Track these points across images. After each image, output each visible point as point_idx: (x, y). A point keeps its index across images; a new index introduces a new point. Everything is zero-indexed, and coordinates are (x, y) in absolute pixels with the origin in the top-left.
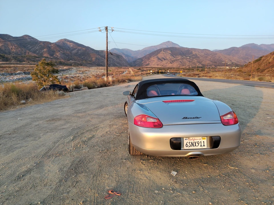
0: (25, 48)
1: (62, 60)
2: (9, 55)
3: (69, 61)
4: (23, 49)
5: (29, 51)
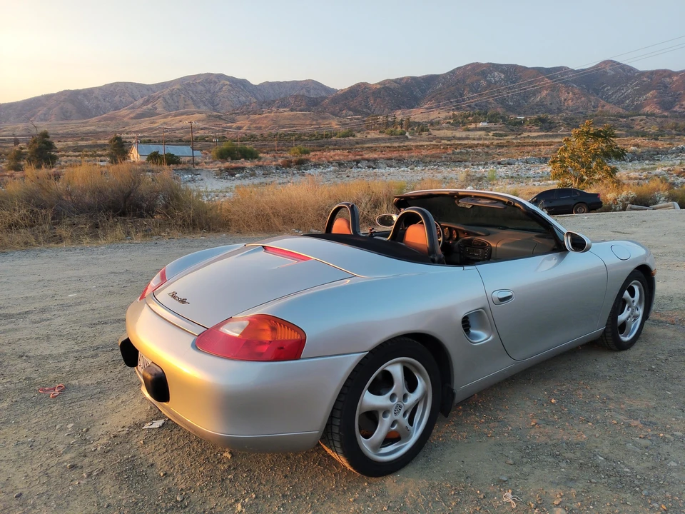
0: (598, 94)
2: (558, 114)
4: (592, 97)
5: (607, 101)
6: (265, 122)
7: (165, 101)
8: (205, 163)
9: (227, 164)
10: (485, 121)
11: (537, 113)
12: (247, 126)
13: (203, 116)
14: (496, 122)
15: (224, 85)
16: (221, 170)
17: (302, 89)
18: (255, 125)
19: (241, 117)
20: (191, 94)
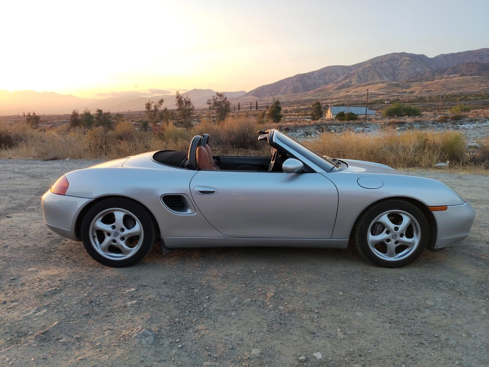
7: (359, 77)
9: (392, 120)
13: (385, 85)
15: (405, 61)
17: (475, 56)
18: (425, 90)
20: (378, 69)
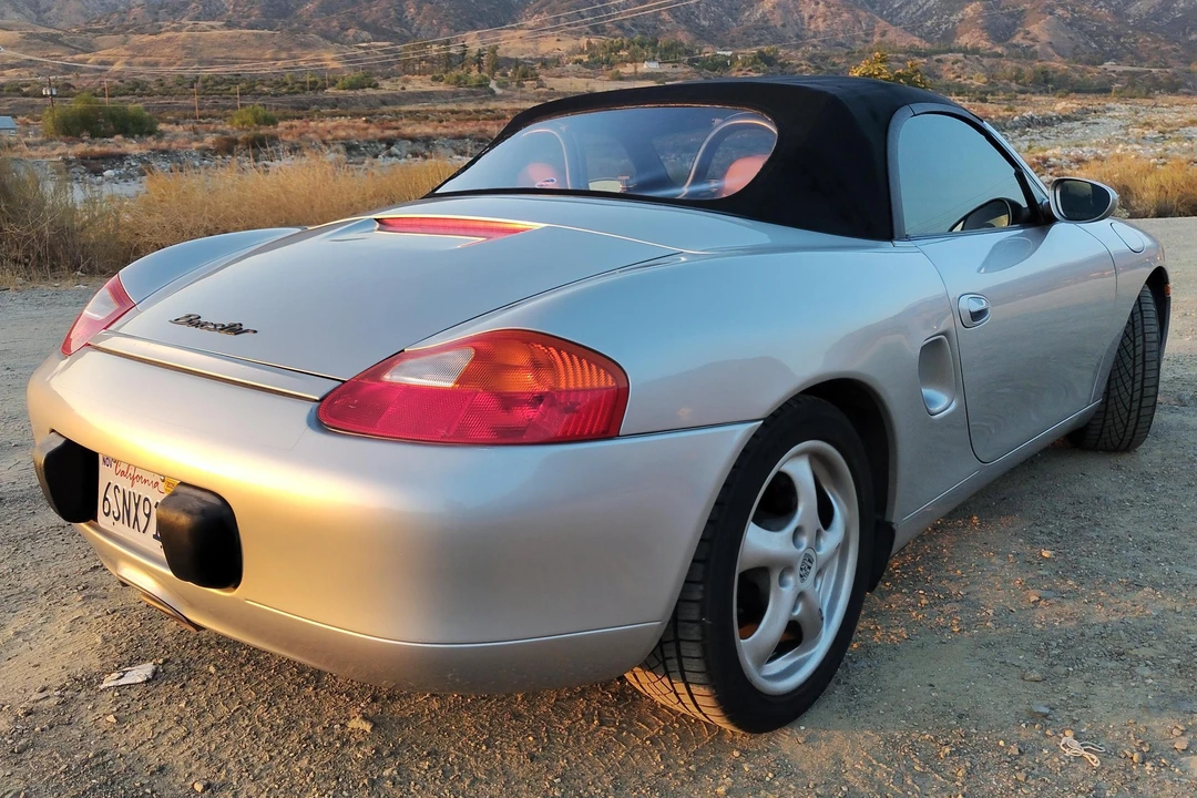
0: (873, 7)
1: (1058, 65)
2: (797, 47)
3: (1095, 64)
4: (863, 14)
5: (891, 22)
6: (167, 50)
8: (28, 144)
9: (81, 148)
10: (654, 59)
11: (757, 44)
12: (124, 59)
13: (15, 35)
14: (676, 63)
16: (68, 162)
18: (142, 59)
19: (108, 39)
